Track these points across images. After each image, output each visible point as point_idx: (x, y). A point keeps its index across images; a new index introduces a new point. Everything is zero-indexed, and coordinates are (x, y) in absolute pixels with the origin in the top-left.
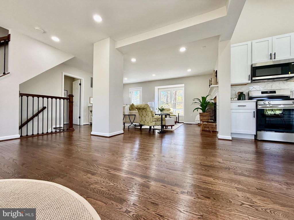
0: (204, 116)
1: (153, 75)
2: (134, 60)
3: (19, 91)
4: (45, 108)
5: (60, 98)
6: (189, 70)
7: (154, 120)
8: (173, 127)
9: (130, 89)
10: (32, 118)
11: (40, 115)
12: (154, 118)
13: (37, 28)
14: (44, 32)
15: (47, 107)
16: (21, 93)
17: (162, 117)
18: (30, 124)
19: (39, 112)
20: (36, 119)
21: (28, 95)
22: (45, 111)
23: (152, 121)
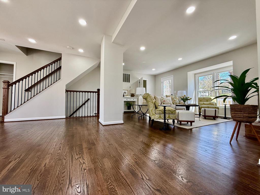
0: (237, 111)
1: (179, 59)
2: (143, 48)
3: (66, 89)
4: (89, 99)
5: (93, 92)
6: (233, 38)
7: (157, 112)
8: (193, 123)
9: (161, 79)
10: (82, 106)
11: (86, 104)
12: (158, 109)
13: (68, 47)
14: (73, 48)
15: (90, 99)
16: (67, 90)
17: (165, 108)
18: (81, 109)
19: (85, 102)
20: (84, 106)
21: (71, 91)
22: (89, 101)
23: (154, 114)
